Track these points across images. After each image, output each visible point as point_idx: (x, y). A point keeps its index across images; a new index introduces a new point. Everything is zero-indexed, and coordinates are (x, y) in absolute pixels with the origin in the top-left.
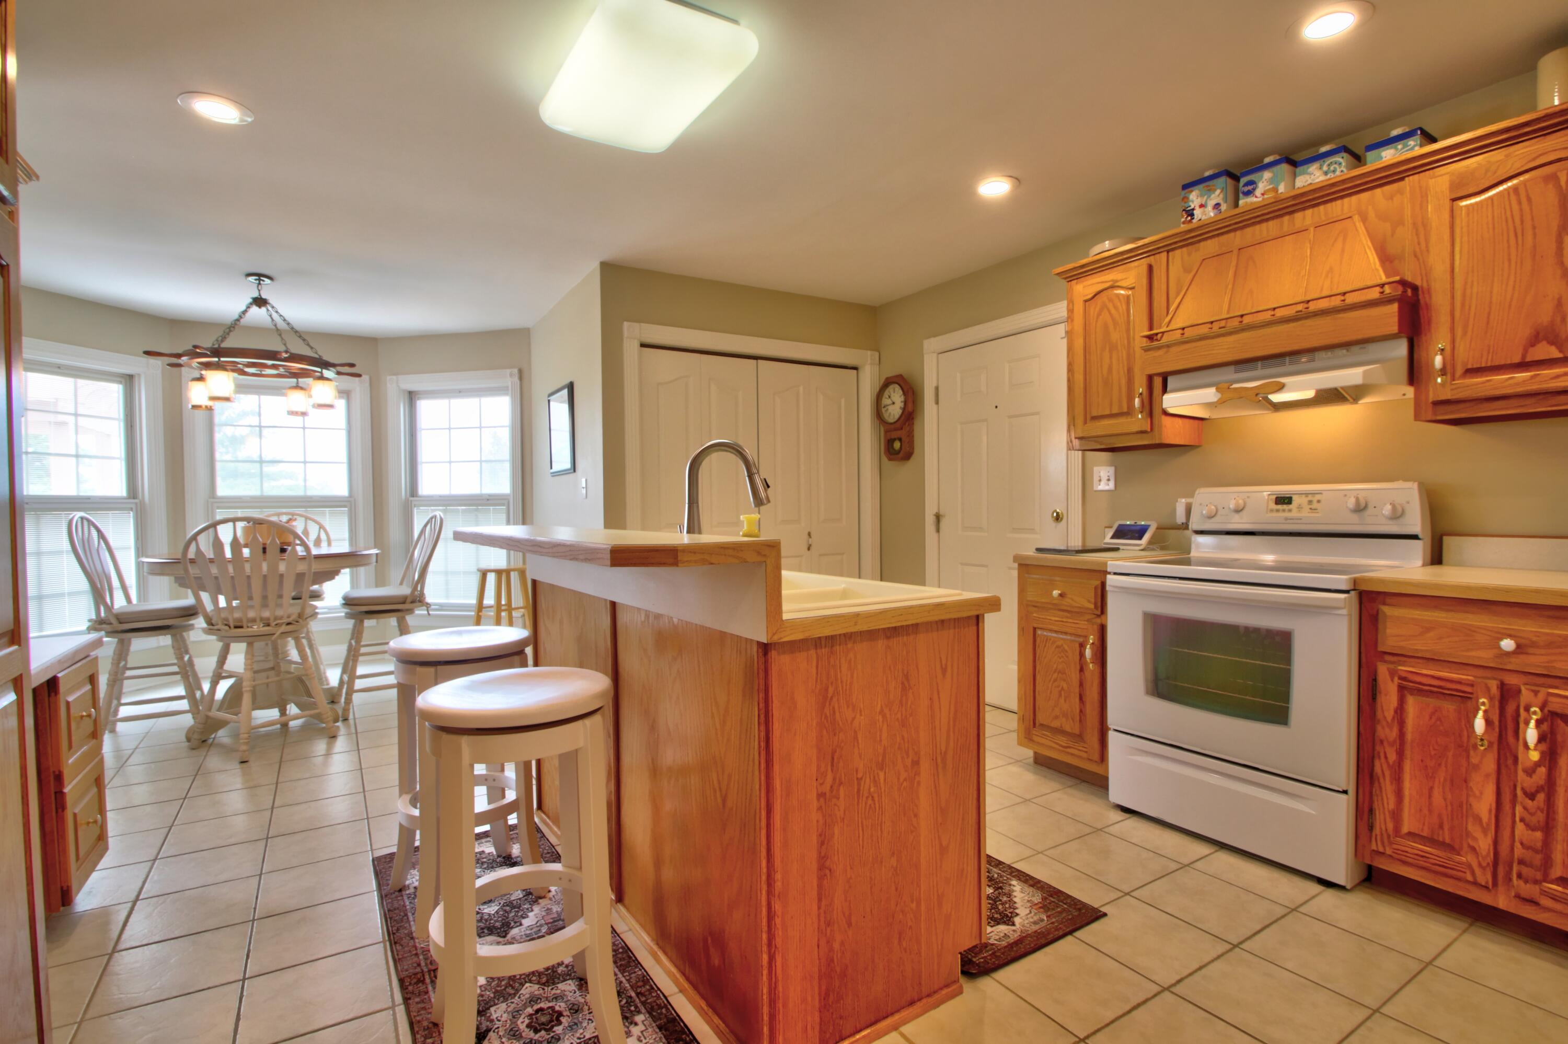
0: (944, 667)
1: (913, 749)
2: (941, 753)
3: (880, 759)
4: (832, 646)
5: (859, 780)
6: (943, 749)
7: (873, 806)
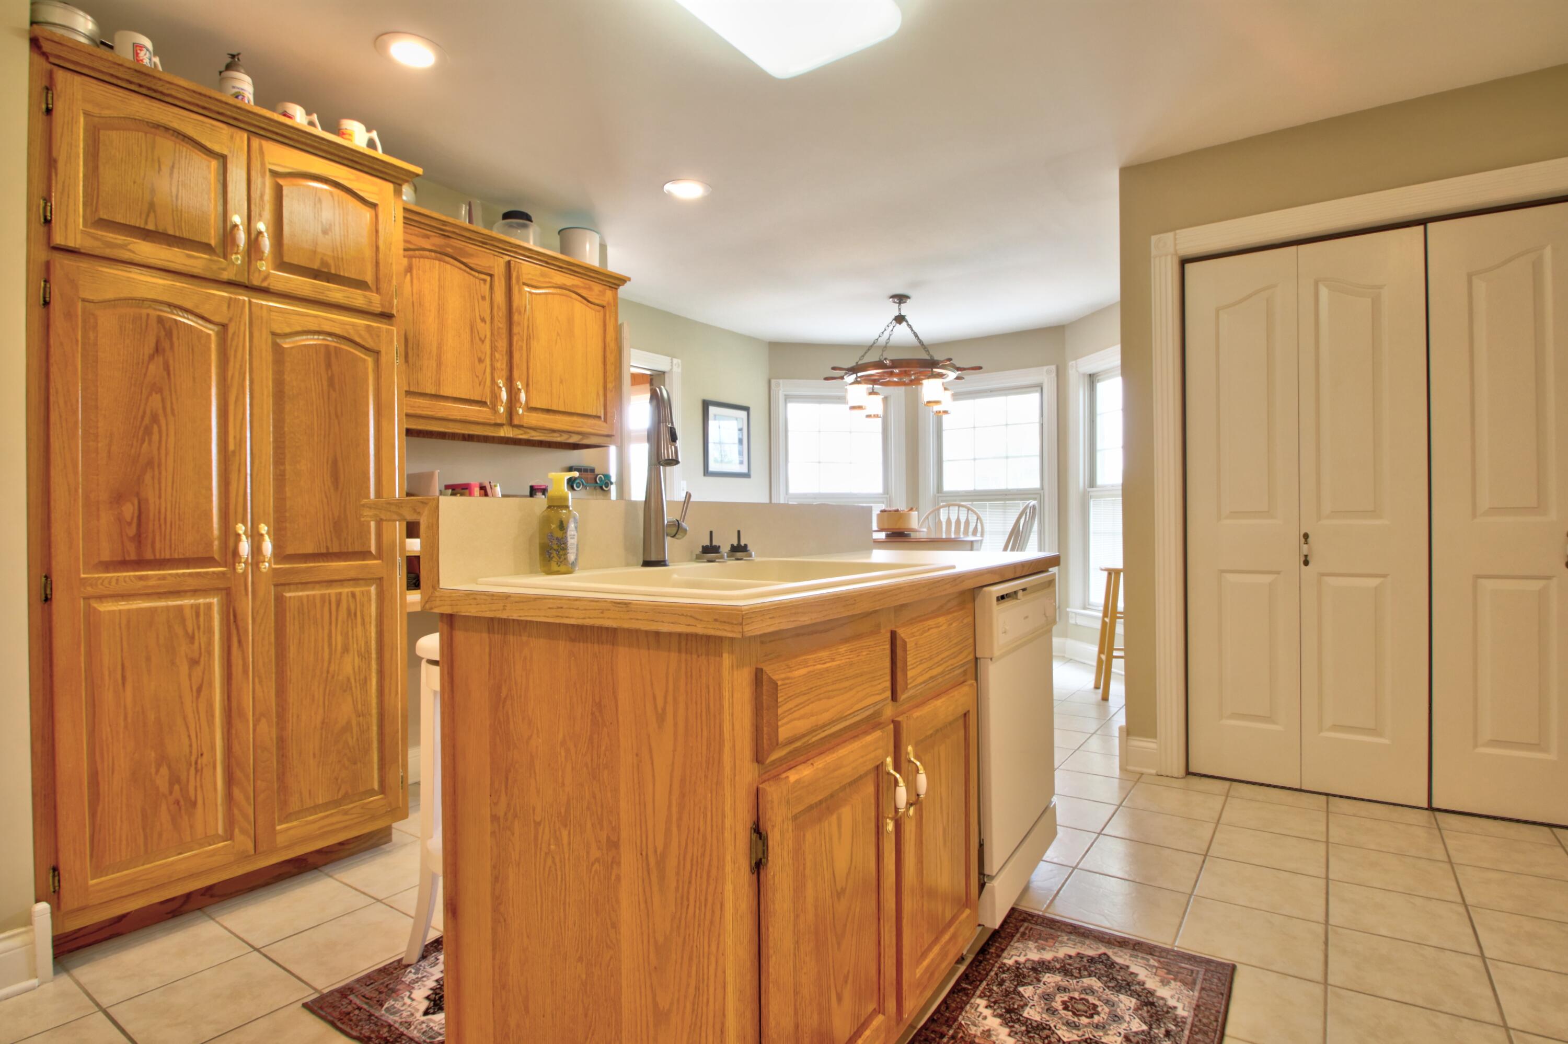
0: (660, 711)
1: (610, 822)
2: (656, 851)
3: (563, 810)
4: (505, 634)
5: (537, 824)
6: (660, 849)
7: (553, 869)
